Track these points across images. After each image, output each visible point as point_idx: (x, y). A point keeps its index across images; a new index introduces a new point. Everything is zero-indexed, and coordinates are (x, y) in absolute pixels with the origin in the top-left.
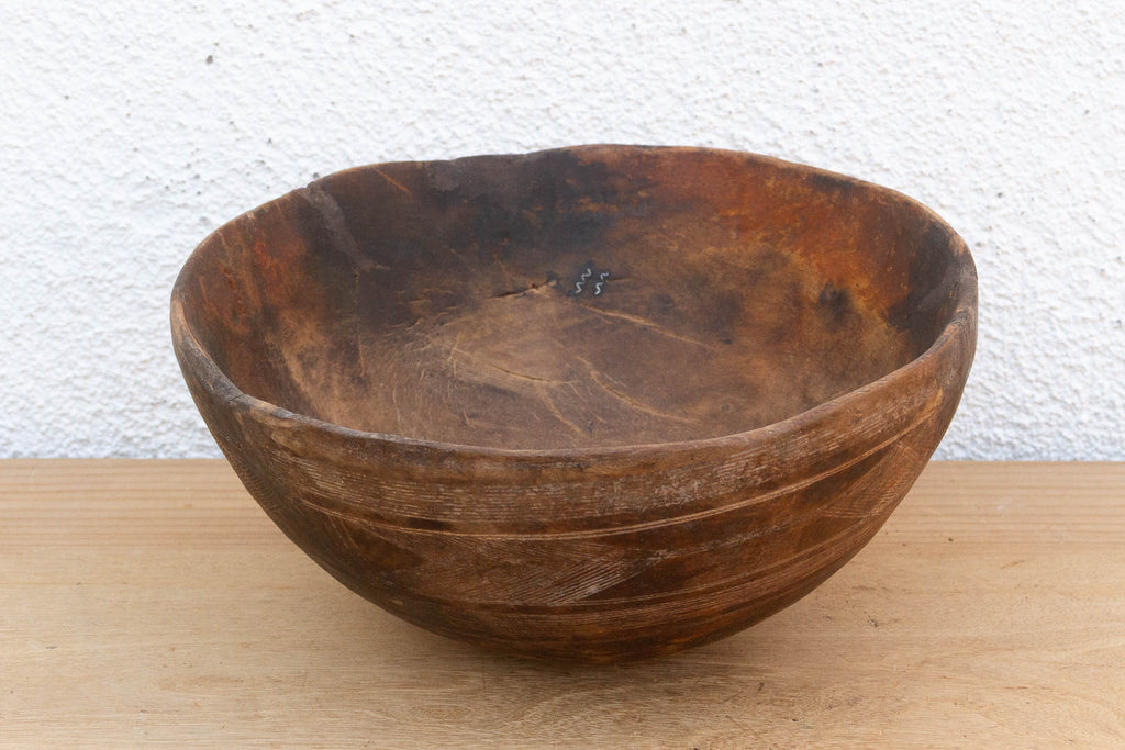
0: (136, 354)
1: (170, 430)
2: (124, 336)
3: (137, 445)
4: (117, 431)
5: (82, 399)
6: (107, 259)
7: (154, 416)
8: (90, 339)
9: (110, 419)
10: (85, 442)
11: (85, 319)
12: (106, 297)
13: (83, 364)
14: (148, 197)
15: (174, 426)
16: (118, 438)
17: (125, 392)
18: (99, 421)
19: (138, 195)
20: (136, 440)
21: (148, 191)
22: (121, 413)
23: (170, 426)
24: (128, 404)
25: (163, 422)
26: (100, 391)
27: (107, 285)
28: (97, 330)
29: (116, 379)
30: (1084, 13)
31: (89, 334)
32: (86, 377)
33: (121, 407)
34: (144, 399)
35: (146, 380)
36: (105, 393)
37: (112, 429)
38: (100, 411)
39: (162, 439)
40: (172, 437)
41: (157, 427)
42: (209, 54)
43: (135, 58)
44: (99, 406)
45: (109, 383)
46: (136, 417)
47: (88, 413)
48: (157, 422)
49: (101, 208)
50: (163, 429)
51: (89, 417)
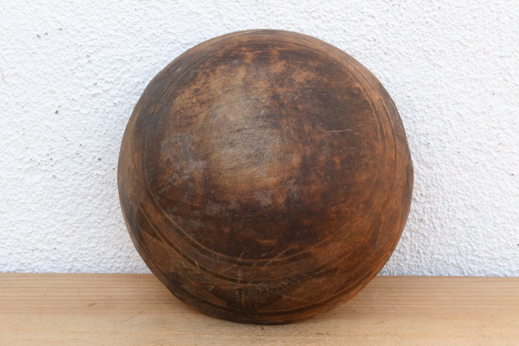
0: (26, 230)
1: (39, 260)
2: (21, 222)
3: (26, 266)
4: (18, 261)
5: (4, 247)
6: (14, 192)
7: (33, 255)
8: (8, 224)
9: (16, 256)
10: (6, 265)
11: (5, 215)
12: (14, 207)
13: (4, 233)
14: (32, 167)
15: (42, 258)
16: (19, 263)
17: (22, 245)
18: (11, 256)
19: (27, 167)
20: (26, 264)
21: (31, 165)
22: (19, 253)
23: (40, 258)
24: (22, 250)
25: (37, 257)
26: (11, 245)
27: (14, 202)
28: (11, 220)
29: (18, 240)
30: (409, 97)
31: (7, 221)
32: (6, 239)
33: (20, 251)
34: (29, 248)
35: (30, 240)
36: (13, 245)
37: (16, 260)
38: (11, 252)
39: (36, 264)
40: (41, 263)
41: (35, 259)
42: (57, 110)
43: (27, 111)
44: (11, 251)
45: (15, 241)
46: (26, 255)
47: (6, 253)
48: (35, 257)
49: (12, 171)
50: (37, 260)
51: (7, 255)
